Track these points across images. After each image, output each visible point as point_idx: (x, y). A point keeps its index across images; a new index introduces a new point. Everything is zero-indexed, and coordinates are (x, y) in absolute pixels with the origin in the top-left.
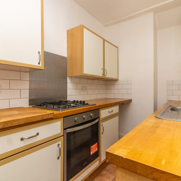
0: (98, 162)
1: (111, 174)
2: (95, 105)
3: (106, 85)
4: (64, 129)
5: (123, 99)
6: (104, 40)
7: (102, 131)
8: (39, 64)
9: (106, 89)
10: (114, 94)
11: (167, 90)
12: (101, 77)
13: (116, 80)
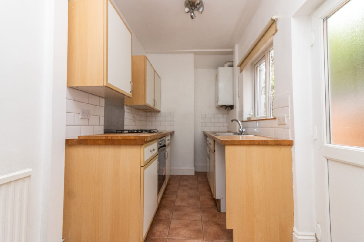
0: (165, 185)
3: (146, 116)
4: (158, 149)
6: (155, 71)
7: (166, 157)
8: (130, 93)
9: (146, 121)
10: (156, 126)
11: (202, 122)
12: (152, 108)
13: (159, 112)
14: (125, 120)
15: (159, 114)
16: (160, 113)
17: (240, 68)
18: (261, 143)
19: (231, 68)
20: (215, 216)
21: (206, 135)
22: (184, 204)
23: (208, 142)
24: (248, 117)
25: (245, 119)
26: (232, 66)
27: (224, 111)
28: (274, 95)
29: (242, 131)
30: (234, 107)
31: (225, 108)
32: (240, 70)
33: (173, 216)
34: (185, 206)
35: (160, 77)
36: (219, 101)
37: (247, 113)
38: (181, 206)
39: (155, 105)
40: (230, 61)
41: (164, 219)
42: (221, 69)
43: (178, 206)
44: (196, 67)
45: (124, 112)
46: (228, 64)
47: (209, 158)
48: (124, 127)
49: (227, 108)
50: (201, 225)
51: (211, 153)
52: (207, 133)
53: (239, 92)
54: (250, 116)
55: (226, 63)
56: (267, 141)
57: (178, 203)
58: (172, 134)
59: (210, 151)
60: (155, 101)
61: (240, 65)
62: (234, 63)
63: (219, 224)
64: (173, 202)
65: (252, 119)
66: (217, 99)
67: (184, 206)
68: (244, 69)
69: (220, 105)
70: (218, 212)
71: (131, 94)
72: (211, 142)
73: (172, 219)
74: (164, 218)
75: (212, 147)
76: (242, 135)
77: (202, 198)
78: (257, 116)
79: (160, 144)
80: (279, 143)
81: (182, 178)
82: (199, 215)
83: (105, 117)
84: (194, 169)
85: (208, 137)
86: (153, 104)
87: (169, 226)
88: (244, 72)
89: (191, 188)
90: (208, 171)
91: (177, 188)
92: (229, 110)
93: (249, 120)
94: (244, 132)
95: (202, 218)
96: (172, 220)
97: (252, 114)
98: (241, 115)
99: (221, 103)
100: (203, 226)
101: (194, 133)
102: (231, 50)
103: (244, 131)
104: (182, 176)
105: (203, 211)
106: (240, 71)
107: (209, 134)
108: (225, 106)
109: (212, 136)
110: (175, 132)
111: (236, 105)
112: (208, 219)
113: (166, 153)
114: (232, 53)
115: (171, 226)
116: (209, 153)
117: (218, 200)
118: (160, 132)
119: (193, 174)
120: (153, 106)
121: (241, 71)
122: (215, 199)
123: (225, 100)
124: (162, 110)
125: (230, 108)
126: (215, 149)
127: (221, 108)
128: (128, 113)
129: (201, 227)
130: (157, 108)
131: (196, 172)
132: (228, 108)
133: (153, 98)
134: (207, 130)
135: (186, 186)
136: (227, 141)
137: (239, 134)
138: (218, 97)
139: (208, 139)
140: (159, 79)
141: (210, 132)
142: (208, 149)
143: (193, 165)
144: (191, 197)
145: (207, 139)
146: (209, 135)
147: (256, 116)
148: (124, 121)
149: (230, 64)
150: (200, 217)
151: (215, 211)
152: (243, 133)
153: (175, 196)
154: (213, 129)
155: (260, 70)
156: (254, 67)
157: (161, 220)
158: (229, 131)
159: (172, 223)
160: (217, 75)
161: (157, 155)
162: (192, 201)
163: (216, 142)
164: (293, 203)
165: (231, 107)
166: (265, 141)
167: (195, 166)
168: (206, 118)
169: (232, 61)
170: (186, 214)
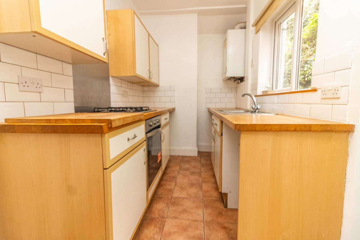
0: (161, 172)
1: (170, 182)
2: (156, 110)
3: (143, 91)
4: (146, 133)
5: (165, 108)
6: (149, 35)
7: (162, 139)
8: (104, 55)
9: (143, 97)
10: (154, 102)
11: (206, 98)
12: (148, 81)
13: (157, 86)
14: (112, 95)
15: (158, 89)
16: (159, 87)
17: (256, 28)
18: (298, 129)
19: (244, 30)
20: (220, 214)
21: (211, 113)
22: (183, 195)
23: (213, 121)
24: (264, 90)
25: (259, 92)
26: (245, 28)
27: (232, 84)
28: (290, 66)
29: (256, 108)
30: (245, 79)
31: (233, 81)
32: (256, 30)
33: (168, 213)
34: (185, 198)
35: (158, 45)
36: (227, 72)
37: (263, 85)
38: (180, 198)
39: (151, 77)
40: (243, 21)
41: (158, 218)
42: (230, 32)
43: (176, 198)
44: (200, 31)
45: (109, 85)
46: (239, 25)
47: (214, 140)
48: (110, 103)
49: (235, 81)
50: (203, 229)
51: (216, 134)
52: (212, 111)
53: (252, 60)
54: (267, 90)
55: (237, 24)
56: (310, 126)
57: (177, 194)
58: (171, 112)
59: (216, 132)
60: (150, 72)
61: (256, 24)
62: (247, 24)
63: (225, 228)
64: (171, 191)
65: (269, 93)
66: (225, 69)
67: (183, 198)
68: (261, 29)
69: (228, 77)
70: (224, 208)
71: (105, 57)
72: (218, 123)
73: (166, 218)
74: (157, 216)
75: (218, 128)
76: (257, 114)
77: (205, 187)
78: (276, 89)
79: (151, 126)
80: (329, 129)
81: (184, 159)
82: (200, 212)
83: (75, 90)
84: (197, 149)
85: (214, 115)
86: (149, 76)
87: (161, 229)
88: (260, 33)
89: (192, 173)
90: (213, 151)
91: (177, 172)
92: (239, 83)
93: (265, 94)
94: (260, 109)
95: (205, 217)
96: (167, 220)
97: (269, 86)
98: (255, 88)
99: (230, 74)
100: (205, 230)
101: (198, 110)
102: (244, 6)
103: (259, 107)
104: (183, 157)
105: (206, 206)
106: (255, 32)
107: (215, 111)
108: (234, 78)
109: (218, 115)
110: (176, 109)
111: (247, 77)
112: (211, 219)
113: (162, 135)
114: (245, 11)
115: (164, 229)
116: (214, 134)
117: (224, 193)
118: (153, 110)
119: (196, 154)
120: (148, 78)
121: (257, 32)
122: (221, 193)
123: (234, 71)
124: (161, 84)
125: (239, 81)
126: (222, 132)
127: (229, 81)
128: (114, 86)
129: (203, 232)
130: (154, 80)
131: (199, 152)
132: (237, 81)
133: (148, 69)
134: (212, 106)
135: (187, 169)
136: (243, 125)
137: (252, 112)
138: (226, 68)
139: (213, 117)
140: (157, 46)
141: (215, 109)
142: (213, 130)
143: (196, 145)
144: (192, 185)
145: (211, 117)
146: (215, 113)
147: (274, 89)
148: (110, 95)
149: (242, 25)
150: (202, 215)
151: (220, 206)
152: (257, 111)
153: (174, 183)
154: (219, 106)
155: (282, 29)
156: (276, 25)
157: (152, 219)
158: (237, 107)
159: (166, 223)
160: (225, 40)
161: (145, 140)
162: (193, 191)
163: (223, 123)
164: (342, 217)
165: (242, 79)
166: (305, 126)
167: (198, 146)
168: (211, 93)
169: (244, 21)
170: (185, 211)
